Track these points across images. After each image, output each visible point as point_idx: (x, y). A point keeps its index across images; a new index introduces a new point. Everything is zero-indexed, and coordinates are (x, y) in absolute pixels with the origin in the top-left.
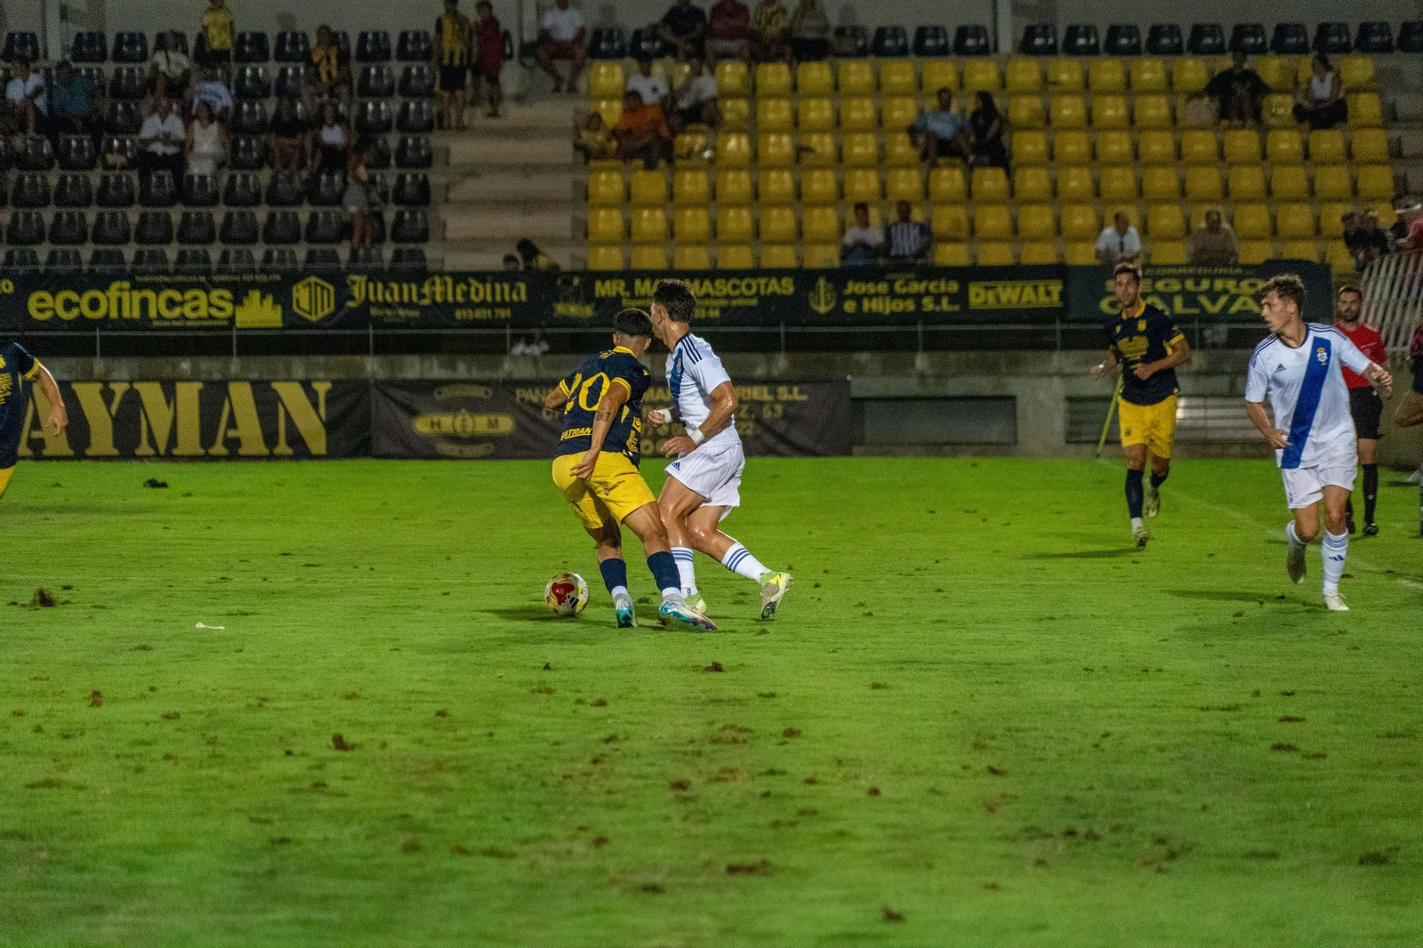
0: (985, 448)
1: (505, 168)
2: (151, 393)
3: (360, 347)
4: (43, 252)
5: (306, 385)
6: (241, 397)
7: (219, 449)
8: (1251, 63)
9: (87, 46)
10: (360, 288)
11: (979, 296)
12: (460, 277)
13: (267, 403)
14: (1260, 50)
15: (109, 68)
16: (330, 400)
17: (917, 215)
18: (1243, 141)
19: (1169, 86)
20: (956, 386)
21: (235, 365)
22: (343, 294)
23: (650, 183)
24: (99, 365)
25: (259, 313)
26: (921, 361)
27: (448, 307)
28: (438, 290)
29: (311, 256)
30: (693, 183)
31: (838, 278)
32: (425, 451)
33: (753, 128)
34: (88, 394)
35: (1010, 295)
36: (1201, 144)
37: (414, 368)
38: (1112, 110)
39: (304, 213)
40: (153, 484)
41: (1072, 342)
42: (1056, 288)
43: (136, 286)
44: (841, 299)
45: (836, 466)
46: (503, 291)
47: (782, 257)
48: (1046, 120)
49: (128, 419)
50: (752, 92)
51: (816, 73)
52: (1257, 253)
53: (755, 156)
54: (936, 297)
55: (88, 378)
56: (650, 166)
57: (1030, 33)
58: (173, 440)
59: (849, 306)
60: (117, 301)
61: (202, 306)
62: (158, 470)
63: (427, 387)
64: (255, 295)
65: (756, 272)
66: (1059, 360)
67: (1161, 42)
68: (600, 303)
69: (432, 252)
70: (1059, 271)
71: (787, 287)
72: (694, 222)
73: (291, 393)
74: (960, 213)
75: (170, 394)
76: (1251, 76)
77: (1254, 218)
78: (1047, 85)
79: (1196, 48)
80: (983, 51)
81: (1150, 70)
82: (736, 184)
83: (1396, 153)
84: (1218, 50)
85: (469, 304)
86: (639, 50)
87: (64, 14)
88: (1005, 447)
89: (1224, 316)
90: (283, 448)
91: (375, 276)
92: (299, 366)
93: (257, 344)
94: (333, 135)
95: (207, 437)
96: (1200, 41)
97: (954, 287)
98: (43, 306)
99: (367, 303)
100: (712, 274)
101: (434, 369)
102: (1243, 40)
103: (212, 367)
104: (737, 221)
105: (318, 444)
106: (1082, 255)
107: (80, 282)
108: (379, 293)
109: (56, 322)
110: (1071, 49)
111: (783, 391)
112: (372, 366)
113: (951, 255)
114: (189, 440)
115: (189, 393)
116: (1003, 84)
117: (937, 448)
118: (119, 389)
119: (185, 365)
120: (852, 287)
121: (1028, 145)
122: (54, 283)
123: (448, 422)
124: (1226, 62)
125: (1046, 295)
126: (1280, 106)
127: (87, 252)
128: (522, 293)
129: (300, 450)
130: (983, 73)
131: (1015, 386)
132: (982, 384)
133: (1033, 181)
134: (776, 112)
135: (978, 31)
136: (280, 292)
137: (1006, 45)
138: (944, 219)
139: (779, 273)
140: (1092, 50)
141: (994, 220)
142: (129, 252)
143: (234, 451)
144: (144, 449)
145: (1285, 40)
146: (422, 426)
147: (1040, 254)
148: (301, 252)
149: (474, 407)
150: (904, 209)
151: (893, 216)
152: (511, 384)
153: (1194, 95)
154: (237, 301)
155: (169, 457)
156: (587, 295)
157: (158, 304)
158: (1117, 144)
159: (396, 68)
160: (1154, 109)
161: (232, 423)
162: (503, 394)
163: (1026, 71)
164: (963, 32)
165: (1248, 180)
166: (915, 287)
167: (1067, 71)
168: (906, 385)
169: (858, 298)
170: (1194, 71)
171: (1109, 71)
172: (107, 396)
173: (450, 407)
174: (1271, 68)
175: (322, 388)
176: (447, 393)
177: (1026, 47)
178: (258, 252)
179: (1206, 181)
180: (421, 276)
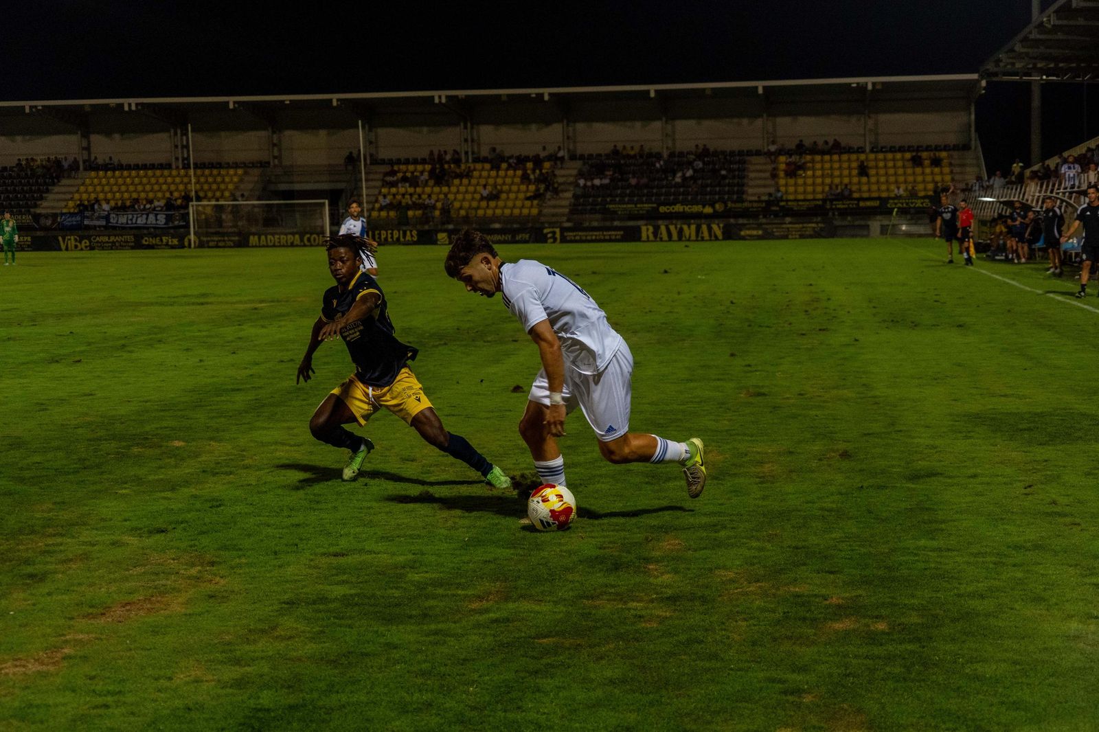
0: (863, 236)
1: (760, 179)
2: (685, 227)
3: (729, 217)
4: (662, 198)
5: (718, 225)
6: (704, 227)
7: (699, 238)
8: (919, 154)
9: (672, 155)
10: (729, 205)
11: (862, 204)
12: (751, 202)
13: (710, 229)
14: (923, 151)
15: (676, 159)
16: (724, 228)
17: (849, 187)
18: (918, 170)
19: (903, 159)
20: (857, 223)
21: (703, 221)
22: (726, 206)
23: (791, 181)
24: (674, 222)
25: (708, 210)
26: (849, 218)
27: (747, 209)
28: (746, 204)
29: (719, 198)
30: (800, 181)
31: (831, 201)
32: (743, 238)
33: (813, 169)
34: (672, 228)
35: (869, 204)
36: (909, 171)
37: (741, 221)
38: (890, 164)
39: (718, 189)
40: (686, 246)
41: (881, 213)
42: (878, 202)
43: (682, 205)
44: (832, 205)
45: (831, 240)
46: (760, 205)
47: (820, 196)
48: (877, 167)
49: (681, 232)
50: (813, 161)
51: (827, 157)
52: (922, 194)
53: (814, 175)
54: (853, 204)
55: (672, 224)
56: (791, 178)
57: (873, 148)
58: (690, 237)
59: (834, 207)
60: (678, 208)
61: (696, 209)
62: (687, 243)
63: (744, 225)
64: (707, 207)
65: (814, 200)
66: (878, 217)
67: (901, 149)
68: (780, 207)
69: (744, 196)
70: (879, 198)
71: (820, 203)
72: (801, 189)
73: (715, 227)
74: (857, 187)
75: (689, 227)
76: (920, 157)
77: (921, 187)
78: (876, 160)
79: (909, 151)
80: (863, 152)
81: (899, 156)
82: (810, 181)
83: (952, 172)
84: (913, 151)
85: (752, 207)
86: (789, 153)
87: (667, 148)
88: (867, 236)
89: (914, 208)
90: (713, 238)
91: (733, 202)
92: (717, 221)
93: (707, 216)
94: (723, 172)
95: (697, 235)
96: (909, 149)
97: (856, 202)
98: (662, 209)
99: (731, 208)
100: (805, 200)
101: (745, 221)
102: (919, 149)
103: (698, 221)
104: (810, 189)
105: (721, 237)
106: (884, 195)
107: (670, 204)
108: (733, 205)
109: (665, 212)
110: (882, 151)
111: (820, 225)
112: (732, 221)
113: (856, 195)
114: (693, 237)
115: (693, 227)
116: (867, 158)
117: (853, 236)
118: (679, 226)
119: (692, 221)
120: (834, 203)
121: (872, 172)
122: (665, 204)
123: (748, 232)
124: (914, 154)
125: (877, 203)
126: (927, 162)
127: (672, 198)
128: (764, 205)
129: (717, 238)
130: (863, 157)
131: (870, 223)
132: (863, 223)
133: (873, 179)
134: (818, 166)
135: (861, 148)
136: (713, 206)
137: (868, 150)
138: (854, 188)
139: (818, 200)
140: (886, 152)
141: (865, 188)
142: (681, 197)
143: (703, 239)
144: (684, 239)
145: (928, 148)
146: (742, 233)
147: (875, 195)
148: (717, 197)
149: (754, 229)
150: (846, 185)
151: (843, 187)
152: (761, 224)
153: (908, 160)
154: (704, 207)
155: (689, 240)
156: (777, 205)
157: (687, 209)
158: (891, 171)
159: (738, 158)
160: (900, 164)
161: (702, 233)
162: (759, 226)
163: (872, 156)
164: (858, 148)
165: (920, 179)
166: (848, 202)
167: (881, 156)
168: (845, 223)
169: (836, 205)
170: (908, 155)
171: (890, 156)
172: (676, 228)
173: (749, 229)
174: (924, 155)
175: (721, 225)
176: (748, 226)
177: (872, 151)
178: (708, 197)
179: (911, 179)
180: (743, 201)
